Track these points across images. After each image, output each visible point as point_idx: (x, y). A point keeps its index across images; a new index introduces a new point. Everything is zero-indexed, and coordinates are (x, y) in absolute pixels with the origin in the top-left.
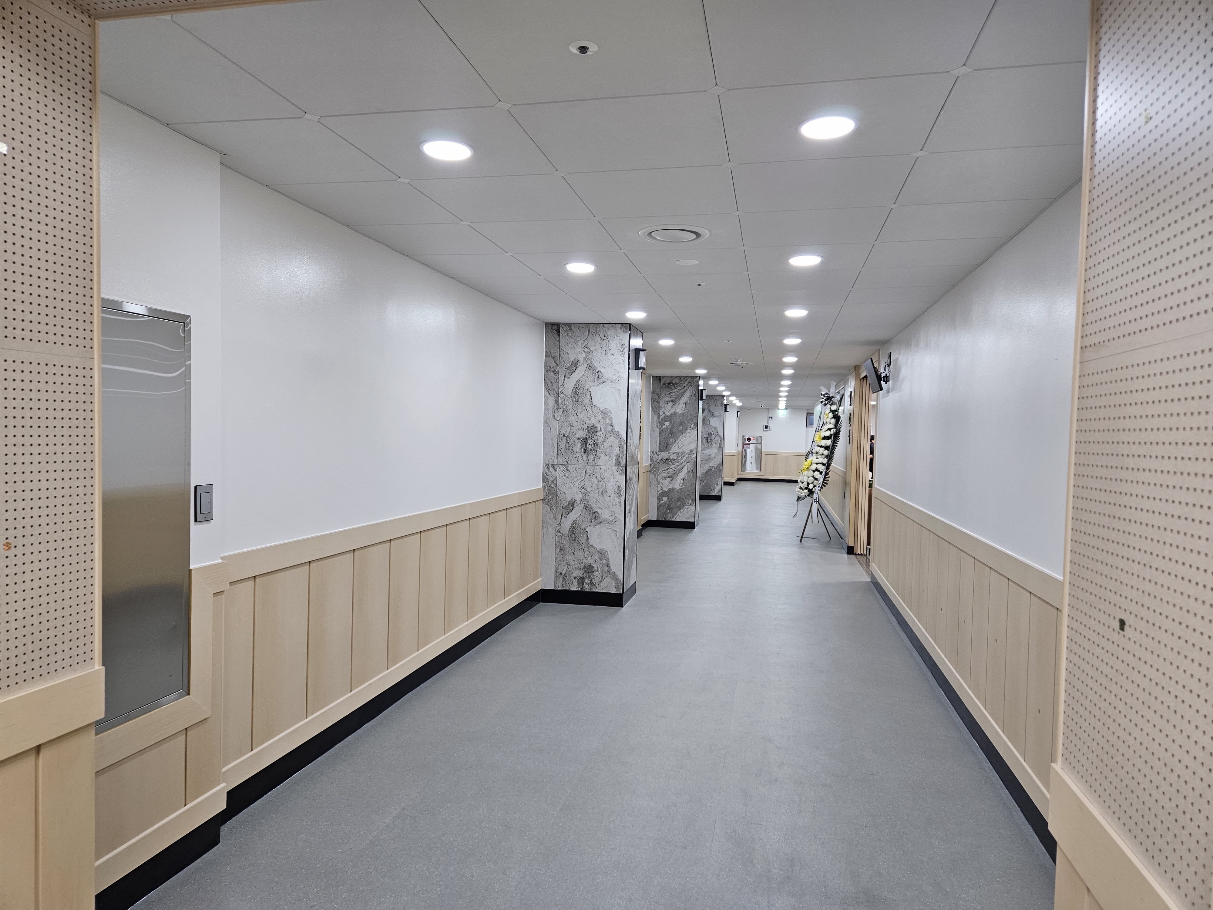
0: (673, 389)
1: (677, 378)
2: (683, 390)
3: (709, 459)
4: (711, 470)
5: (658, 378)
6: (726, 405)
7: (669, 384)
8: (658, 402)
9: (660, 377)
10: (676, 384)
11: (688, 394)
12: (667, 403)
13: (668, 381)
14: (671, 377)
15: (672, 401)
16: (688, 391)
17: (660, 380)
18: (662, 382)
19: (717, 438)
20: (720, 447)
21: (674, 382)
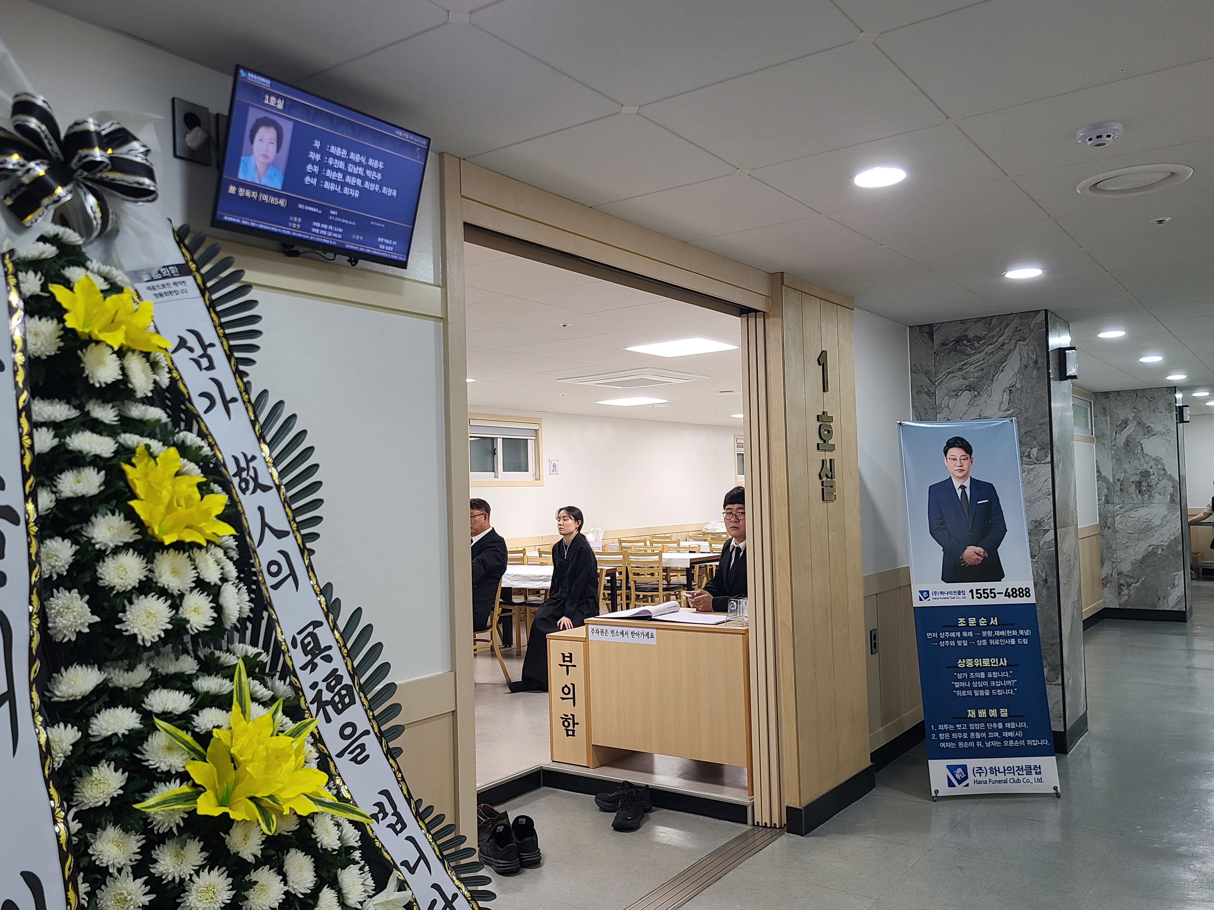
0: (970, 355)
1: (980, 324)
2: (1000, 354)
3: (1147, 529)
4: (1153, 553)
5: (926, 329)
6: (1181, 410)
7: (958, 341)
8: (932, 395)
9: (931, 326)
10: (979, 339)
11: (1013, 364)
12: (956, 393)
13: (955, 335)
14: (962, 322)
15: (969, 388)
16: (1015, 355)
17: (931, 335)
18: (938, 338)
19: (1164, 481)
20: (1173, 501)
21: (971, 334)
